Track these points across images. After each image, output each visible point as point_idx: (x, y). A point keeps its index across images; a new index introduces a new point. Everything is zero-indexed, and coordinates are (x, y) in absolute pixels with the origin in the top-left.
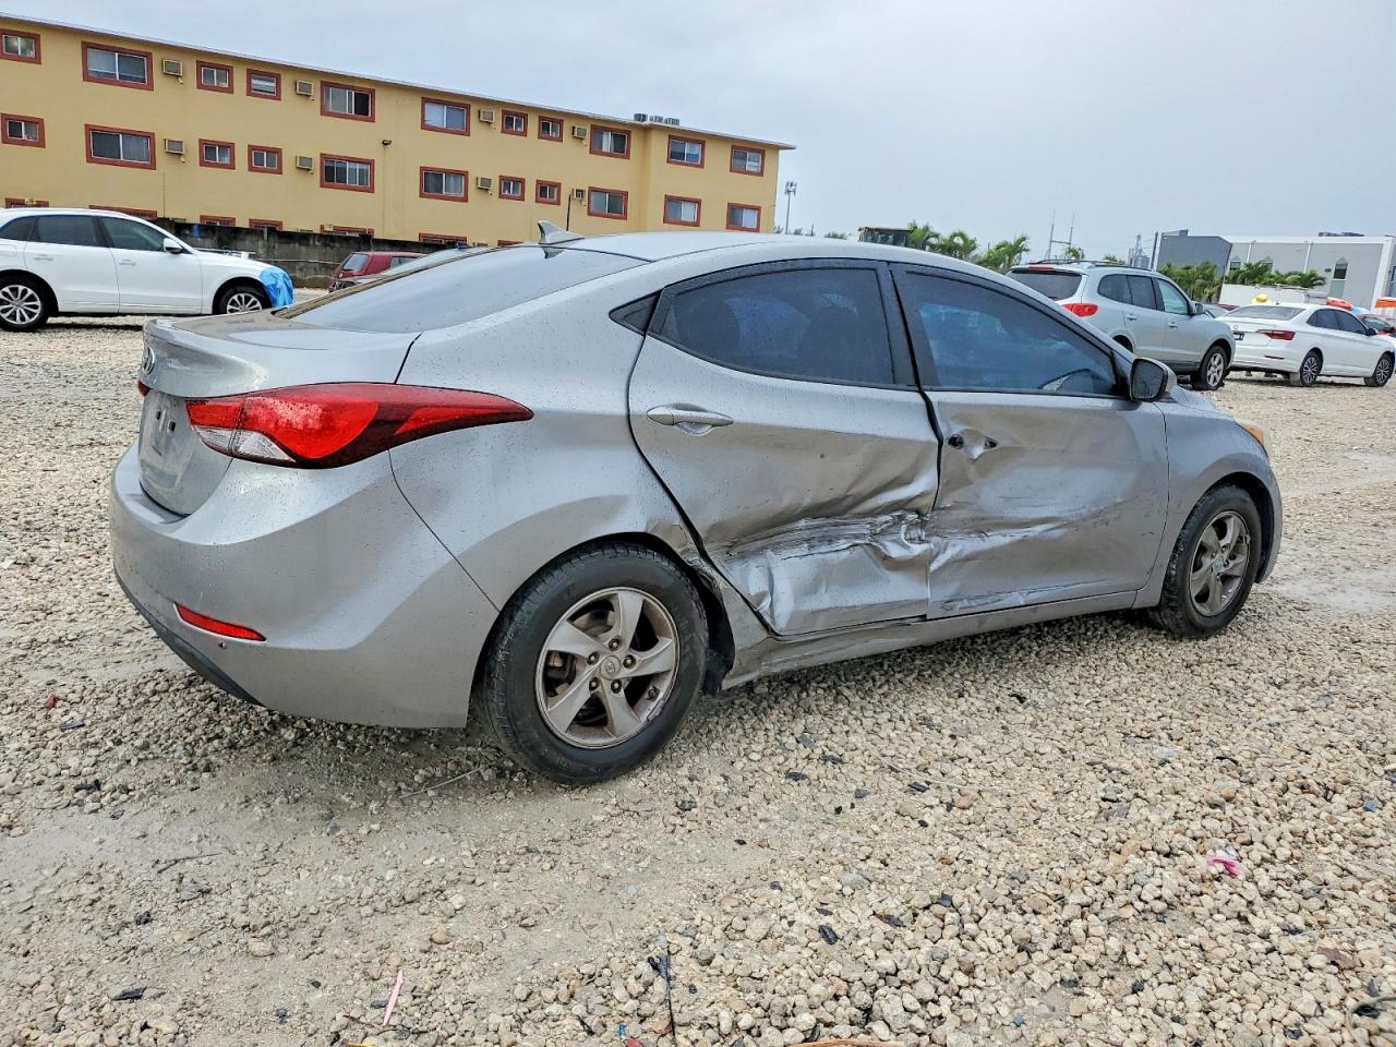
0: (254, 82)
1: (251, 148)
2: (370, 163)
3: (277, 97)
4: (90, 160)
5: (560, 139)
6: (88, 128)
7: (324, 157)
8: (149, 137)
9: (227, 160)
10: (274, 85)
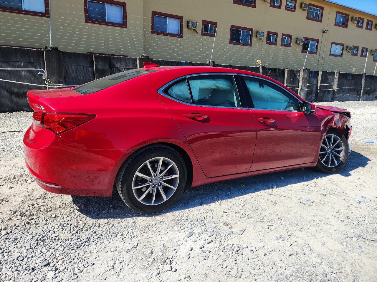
0: (288, 3)
1: (283, 35)
2: (317, 41)
3: (294, 10)
4: (231, 43)
5: (371, 29)
6: (232, 27)
7: (305, 38)
8: (251, 30)
9: (274, 41)
10: (293, 5)
